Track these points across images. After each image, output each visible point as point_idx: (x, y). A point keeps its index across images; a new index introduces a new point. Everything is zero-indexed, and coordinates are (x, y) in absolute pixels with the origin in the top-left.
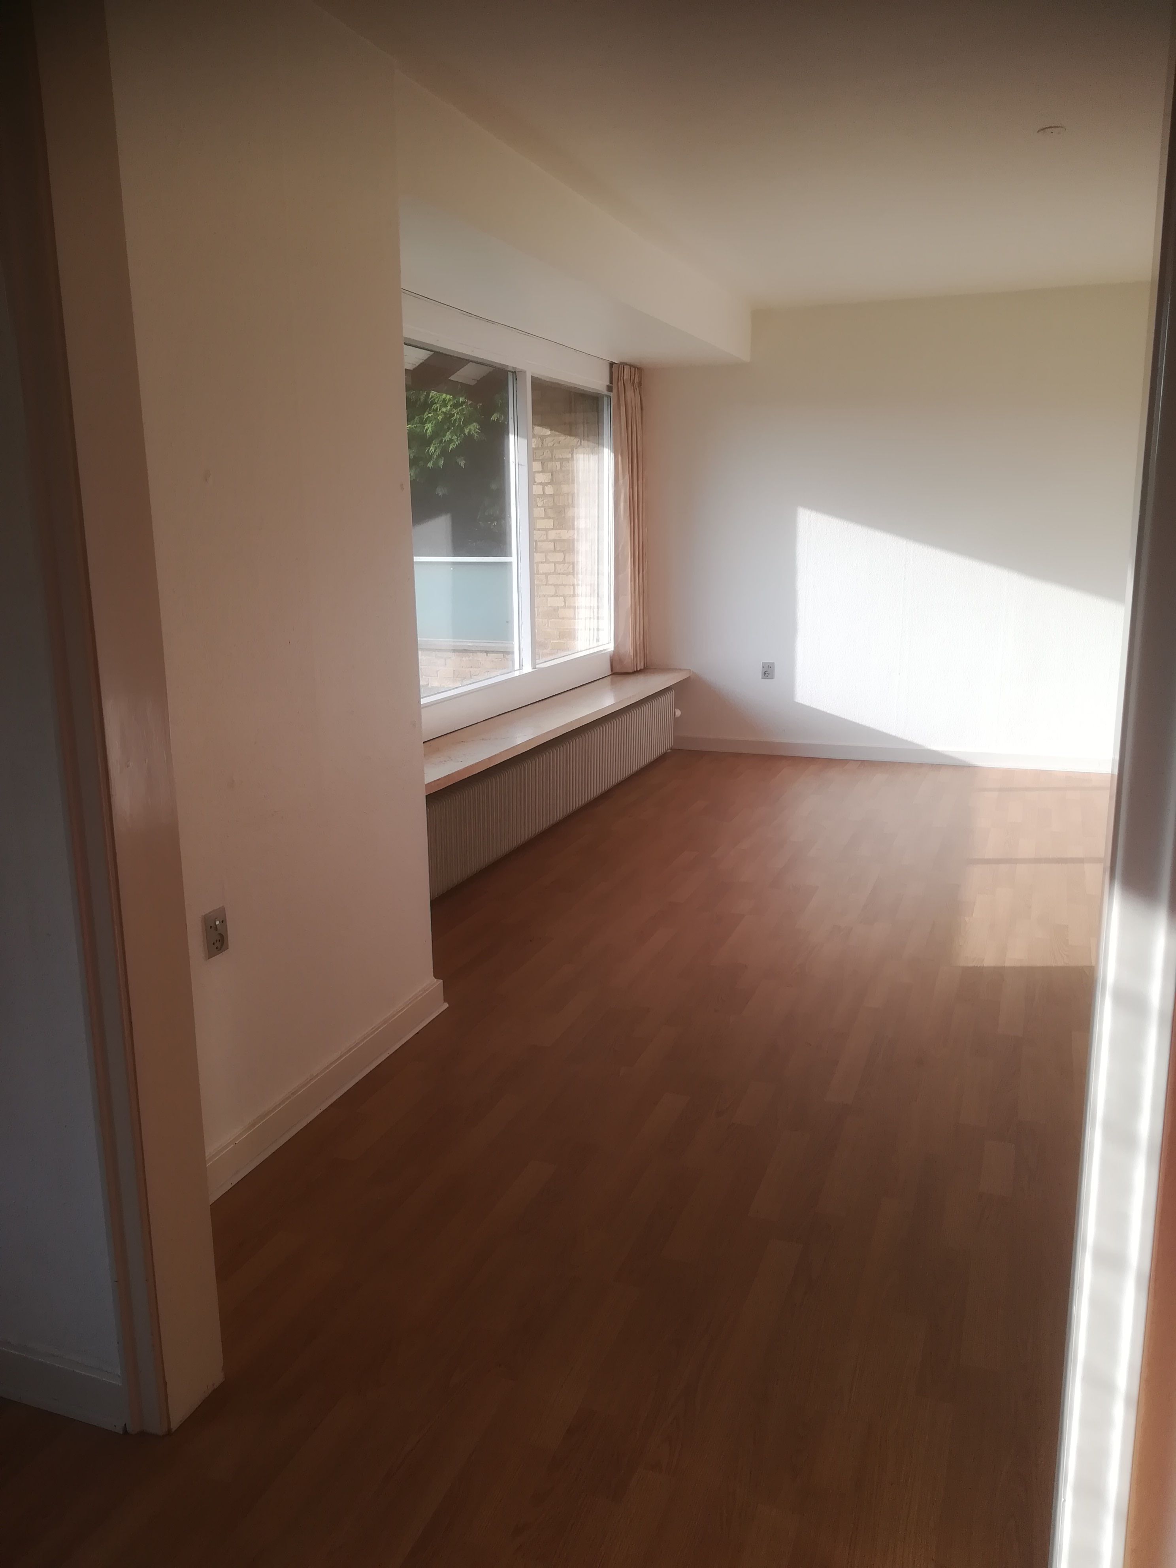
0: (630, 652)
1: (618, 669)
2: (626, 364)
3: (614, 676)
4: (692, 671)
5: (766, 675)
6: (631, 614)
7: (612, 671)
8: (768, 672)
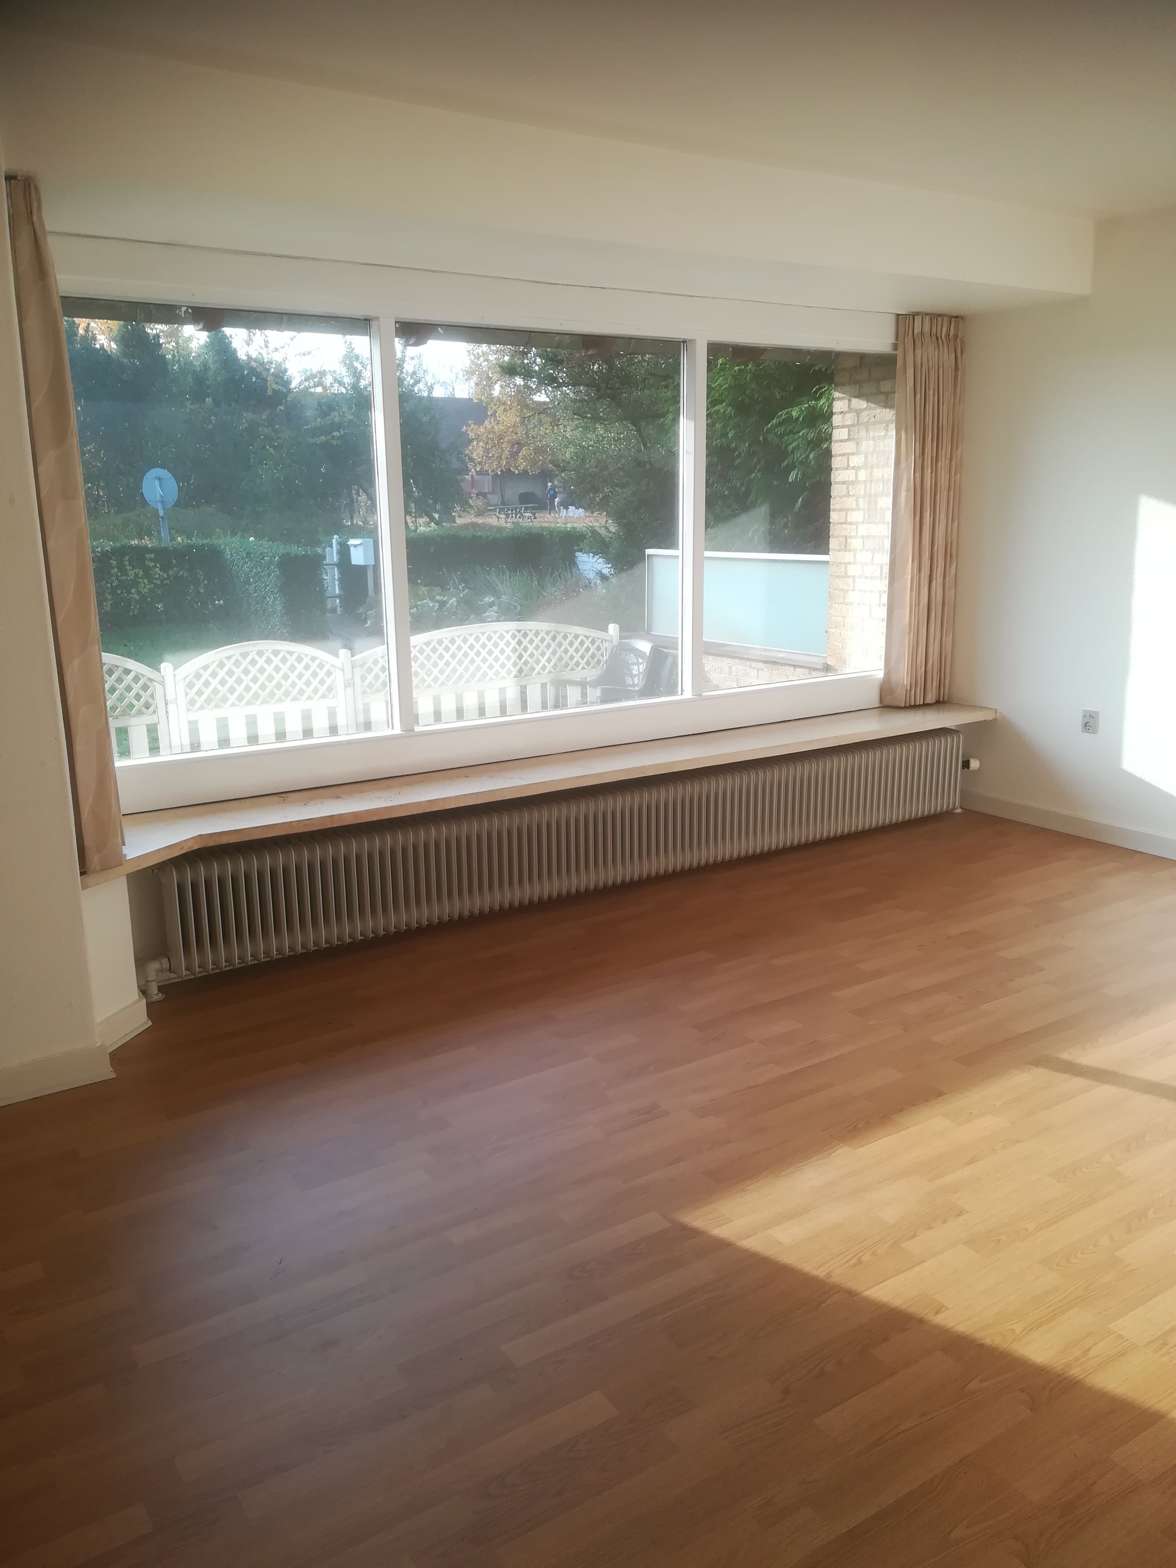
0: (903, 681)
1: (887, 702)
2: (918, 314)
3: (883, 709)
4: (1000, 712)
5: (1087, 728)
6: (910, 633)
7: (881, 702)
8: (1089, 724)
